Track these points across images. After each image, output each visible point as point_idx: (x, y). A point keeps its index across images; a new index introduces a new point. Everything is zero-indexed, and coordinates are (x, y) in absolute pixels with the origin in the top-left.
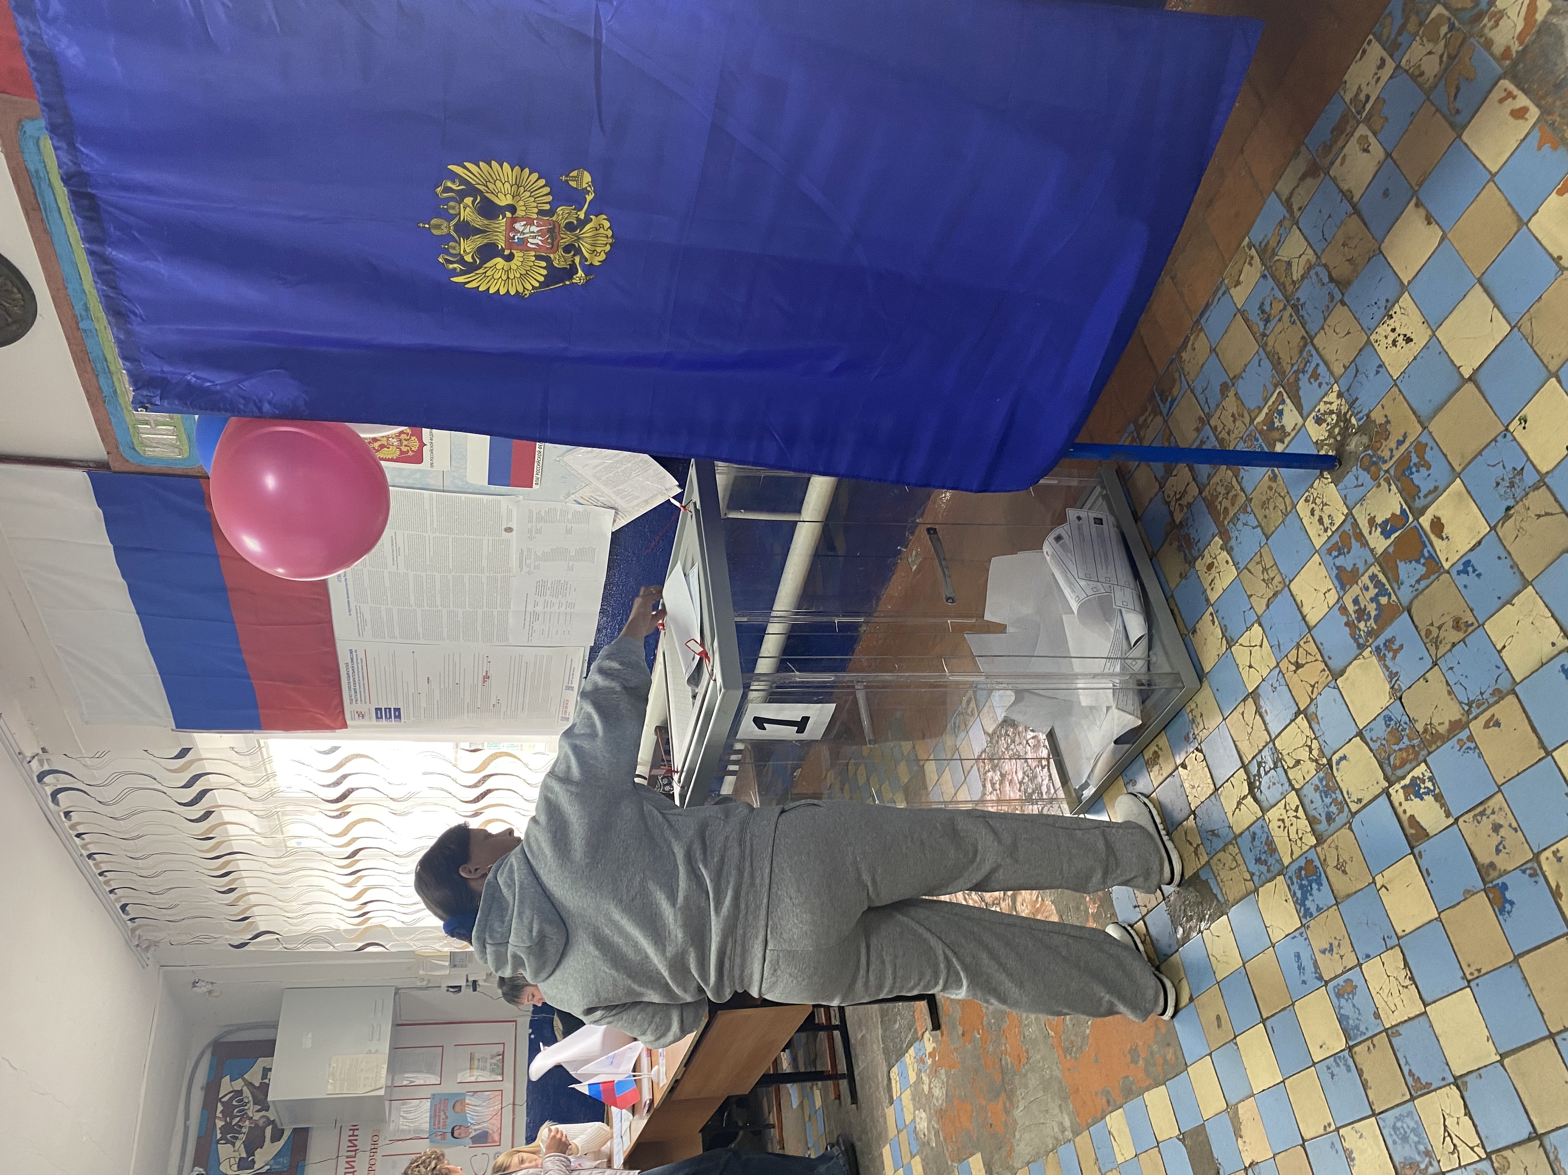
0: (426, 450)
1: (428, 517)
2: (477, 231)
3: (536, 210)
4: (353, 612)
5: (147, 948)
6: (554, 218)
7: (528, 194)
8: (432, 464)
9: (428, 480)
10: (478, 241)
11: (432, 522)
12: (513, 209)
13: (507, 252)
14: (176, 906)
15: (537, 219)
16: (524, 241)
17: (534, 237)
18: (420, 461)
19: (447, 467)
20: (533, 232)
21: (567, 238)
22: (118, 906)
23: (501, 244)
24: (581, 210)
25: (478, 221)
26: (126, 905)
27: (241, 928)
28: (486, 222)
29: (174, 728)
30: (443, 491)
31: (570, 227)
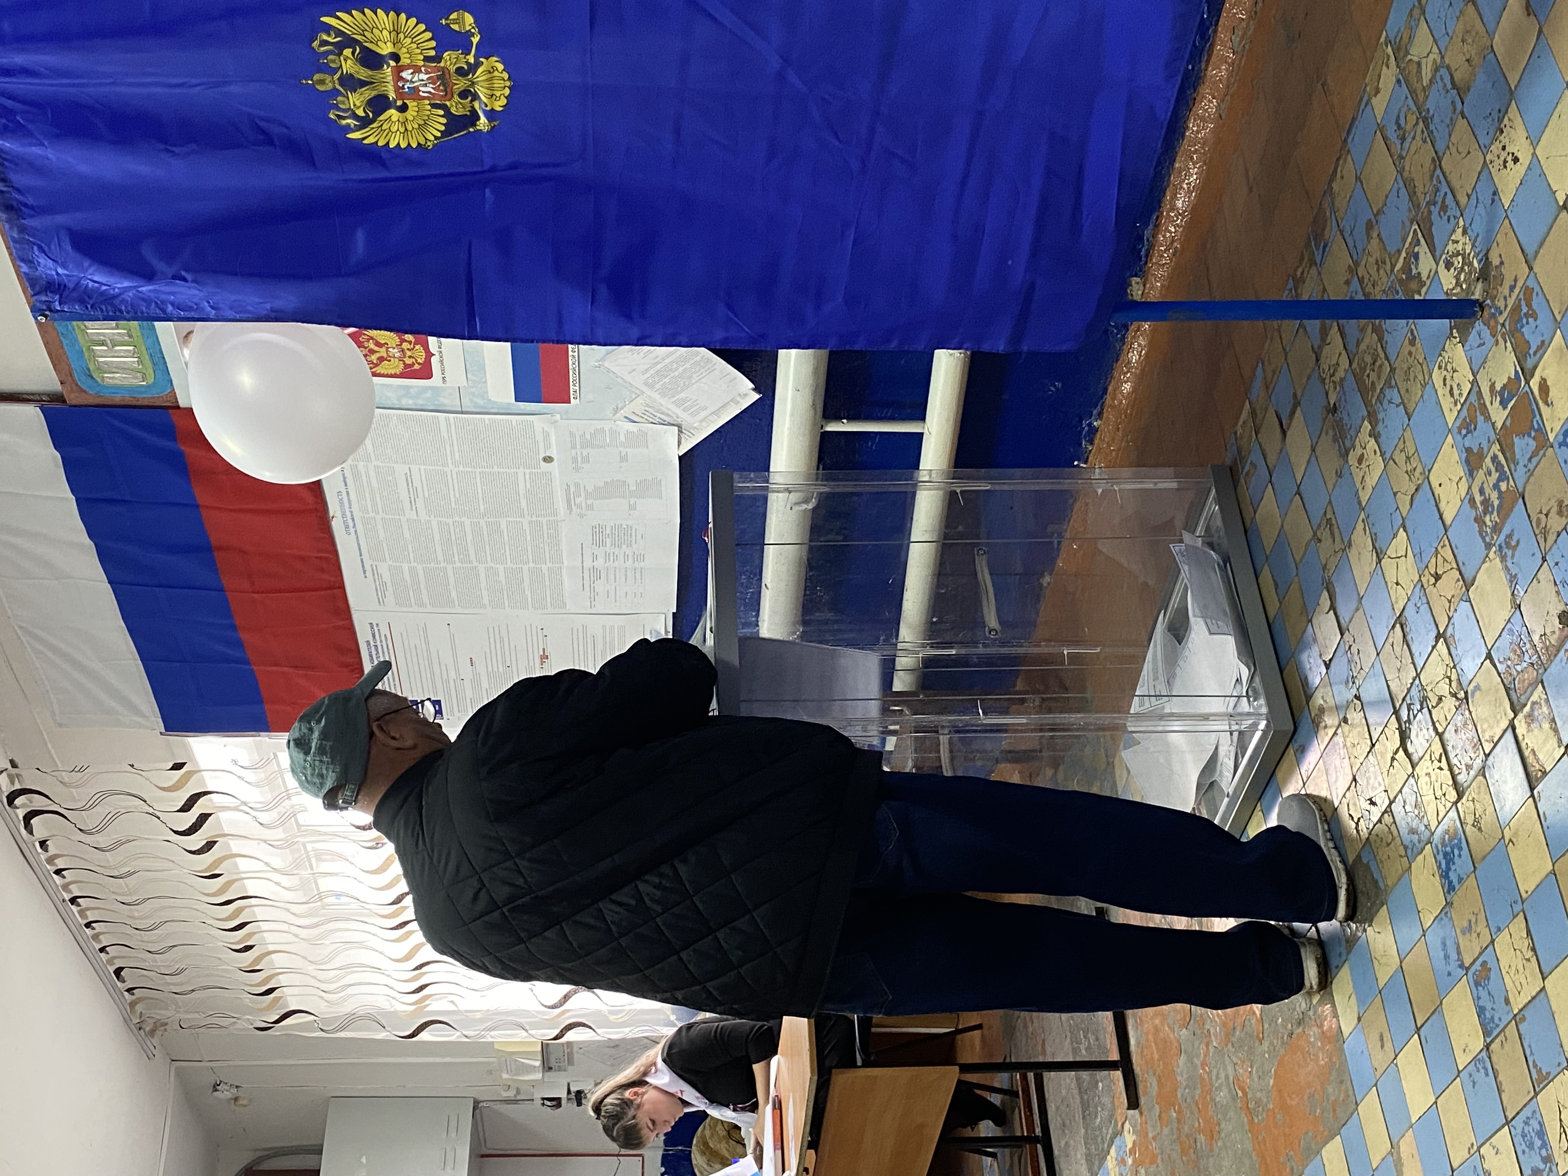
0: (434, 360)
1: (448, 448)
2: (363, 84)
3: (422, 58)
4: (369, 573)
5: (152, 1033)
6: (442, 64)
7: (409, 40)
8: (444, 378)
9: (442, 400)
10: (367, 93)
11: (452, 453)
12: (396, 57)
13: (399, 103)
14: (182, 971)
15: (423, 66)
16: (415, 90)
17: (425, 85)
18: (429, 376)
19: (463, 383)
20: (423, 80)
21: (461, 84)
22: (112, 970)
23: (392, 95)
24: (469, 54)
25: (363, 73)
26: (121, 969)
27: (265, 1005)
28: (370, 73)
29: (163, 731)
30: (462, 413)
31: (460, 72)
